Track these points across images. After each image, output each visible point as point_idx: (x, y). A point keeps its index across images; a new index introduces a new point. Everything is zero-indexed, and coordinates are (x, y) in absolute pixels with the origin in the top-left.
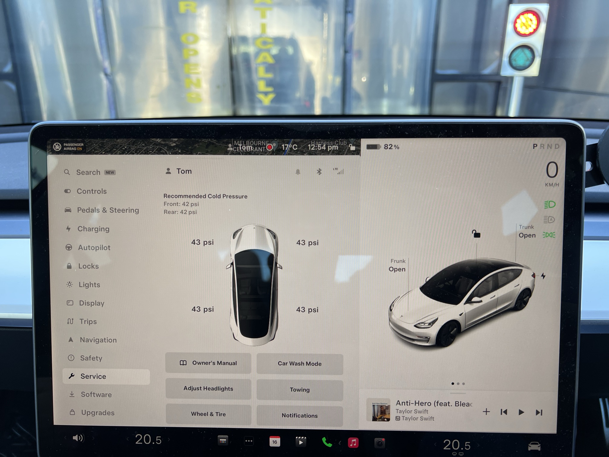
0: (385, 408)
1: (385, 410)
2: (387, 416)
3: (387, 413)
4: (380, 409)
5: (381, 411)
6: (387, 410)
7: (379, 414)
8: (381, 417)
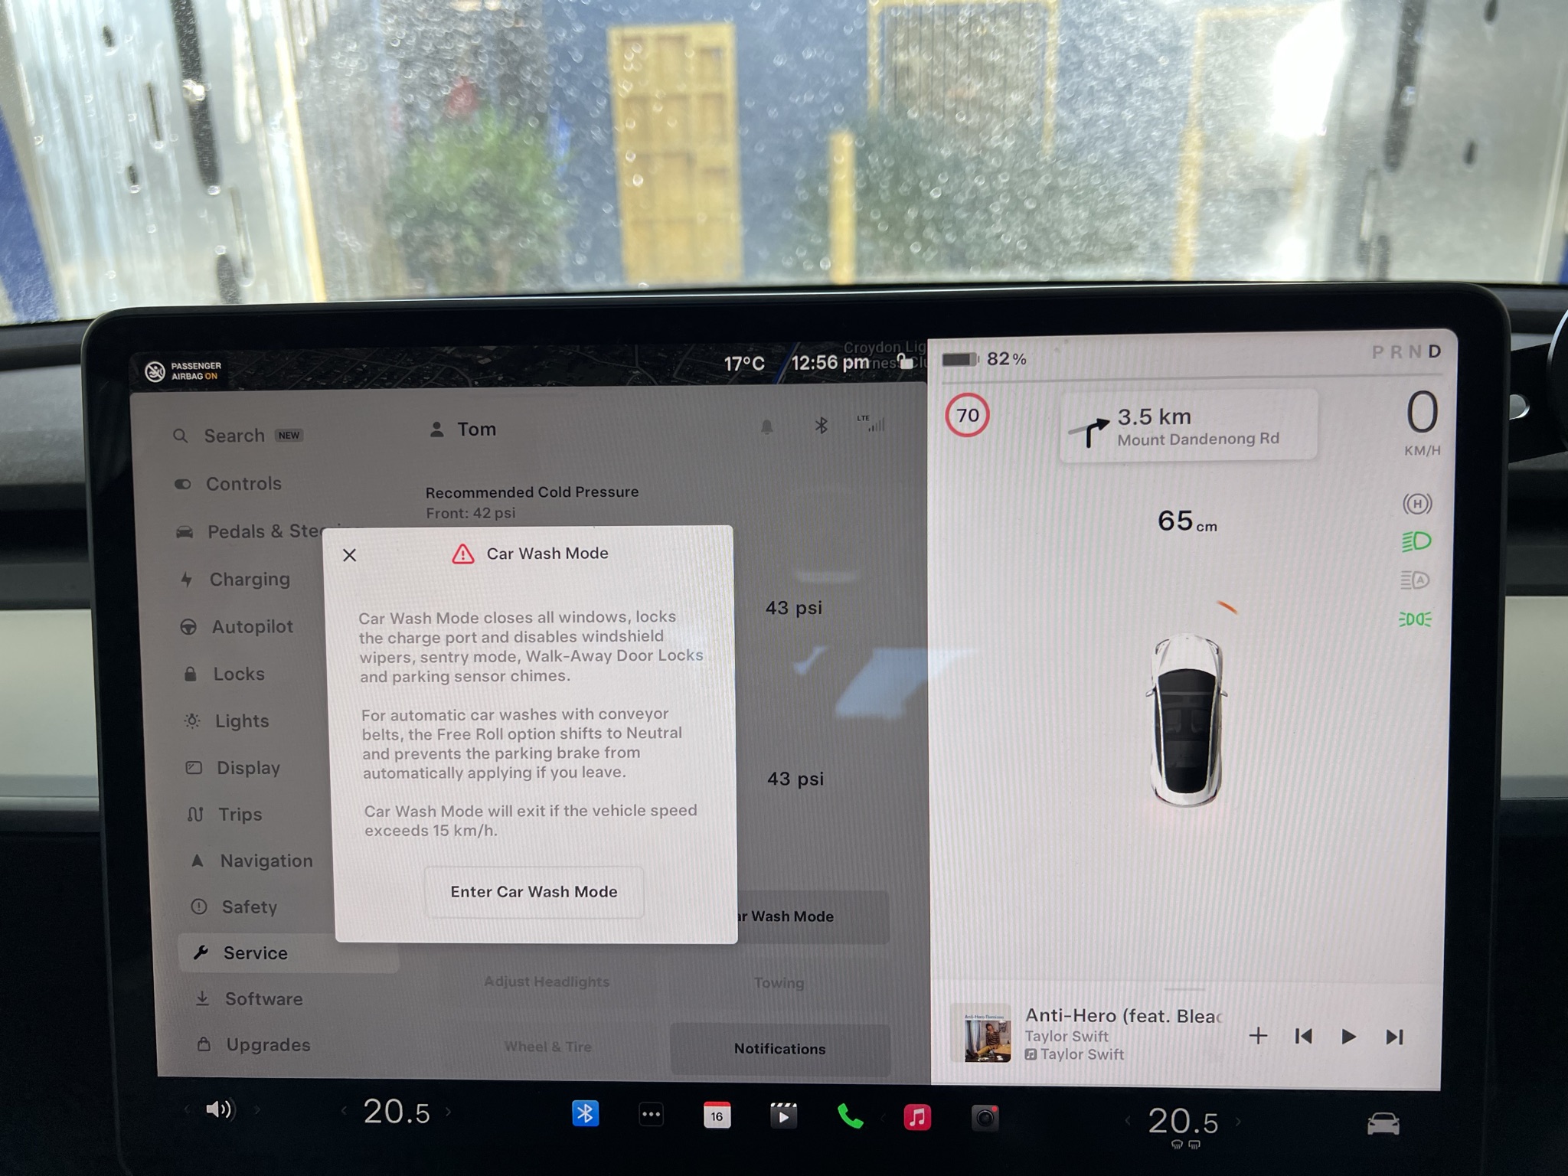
8: (989, 1051)
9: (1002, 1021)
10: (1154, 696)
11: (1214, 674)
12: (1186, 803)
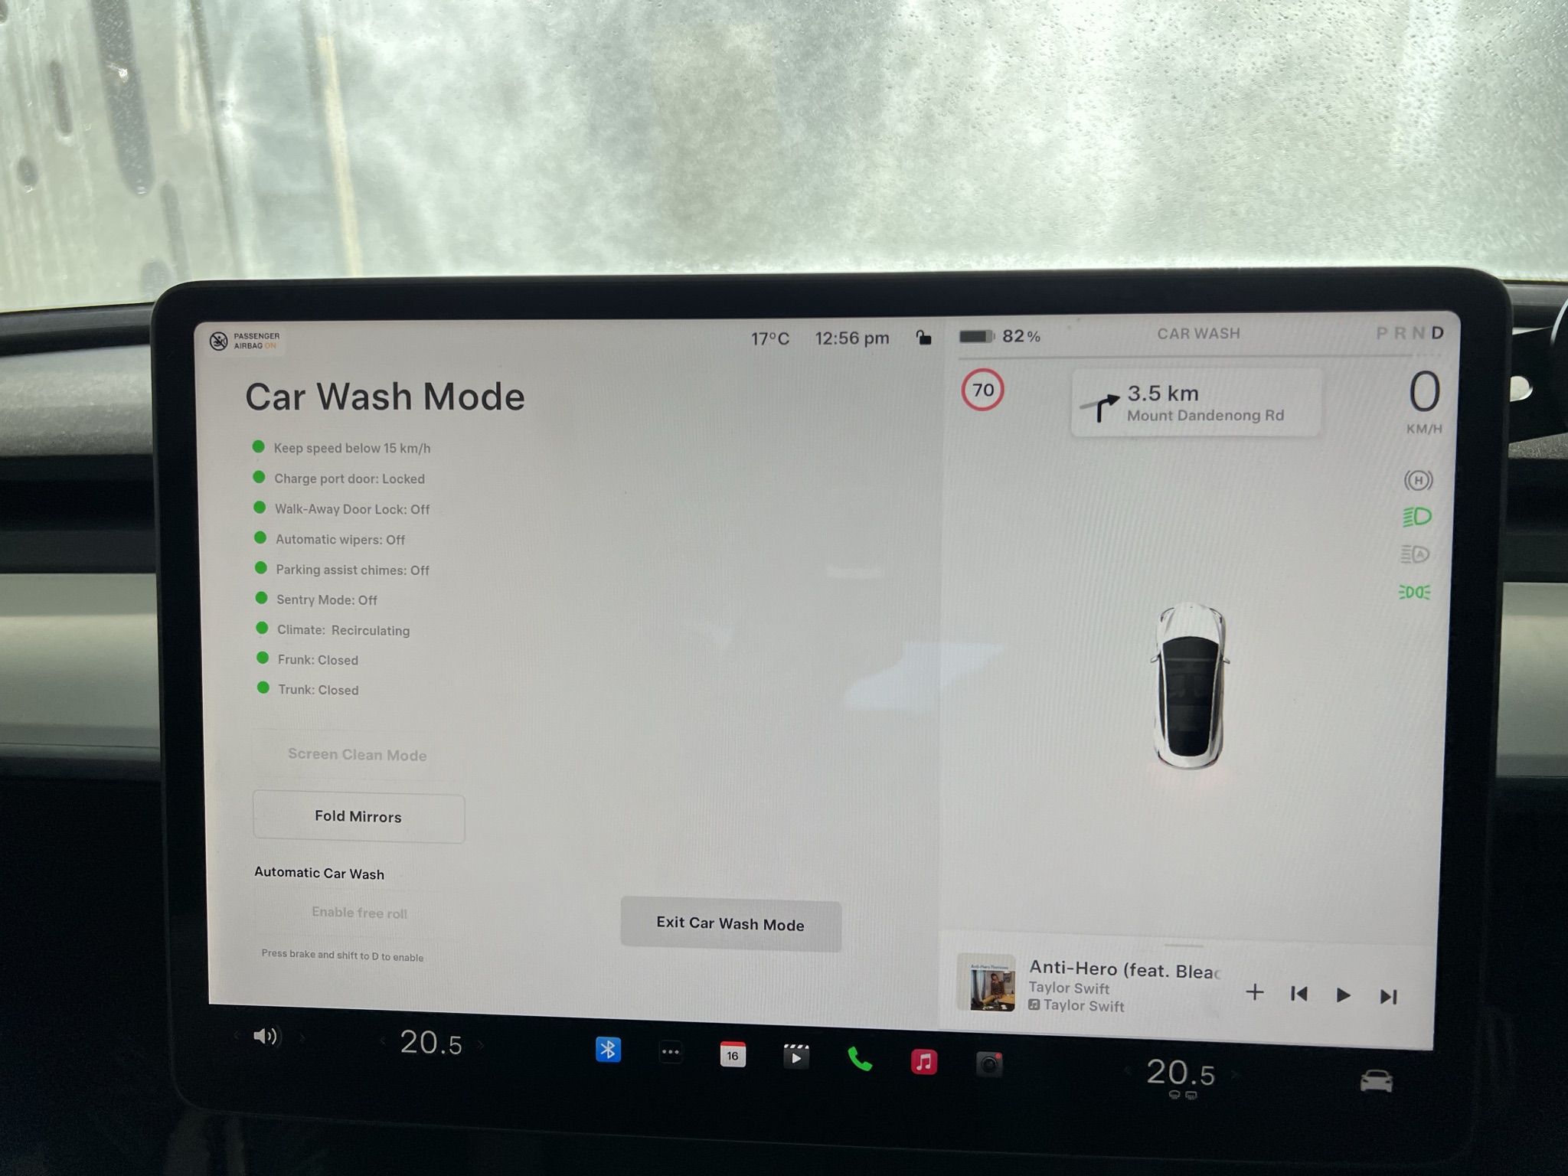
0: (1001, 978)
1: (1001, 984)
2: (1006, 999)
3: (1007, 990)
4: (989, 980)
5: (993, 985)
6: (1006, 984)
7: (988, 992)
8: (994, 1000)
9: (1006, 972)
10: (1158, 662)
11: (1217, 640)
12: (1188, 766)
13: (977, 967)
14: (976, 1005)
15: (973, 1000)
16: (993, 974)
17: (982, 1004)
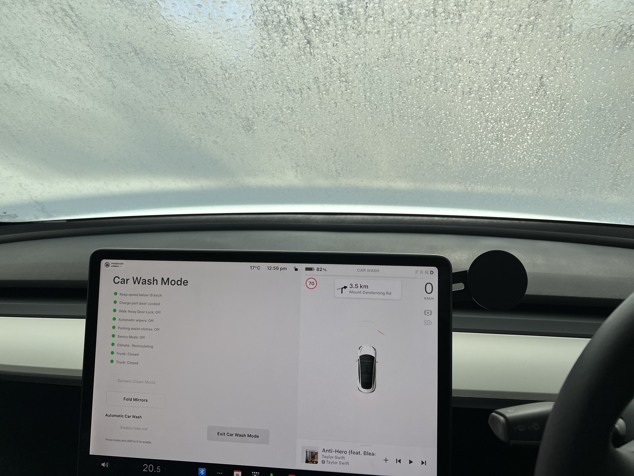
0: (314, 454)
1: (314, 455)
2: (315, 460)
3: (316, 457)
4: (311, 454)
5: (312, 456)
6: (315, 456)
7: (310, 458)
8: (312, 460)
9: (316, 452)
10: (358, 362)
11: (374, 356)
12: (366, 392)
13: (307, 450)
14: (307, 462)
15: (306, 460)
16: (312, 452)
17: (308, 461)
